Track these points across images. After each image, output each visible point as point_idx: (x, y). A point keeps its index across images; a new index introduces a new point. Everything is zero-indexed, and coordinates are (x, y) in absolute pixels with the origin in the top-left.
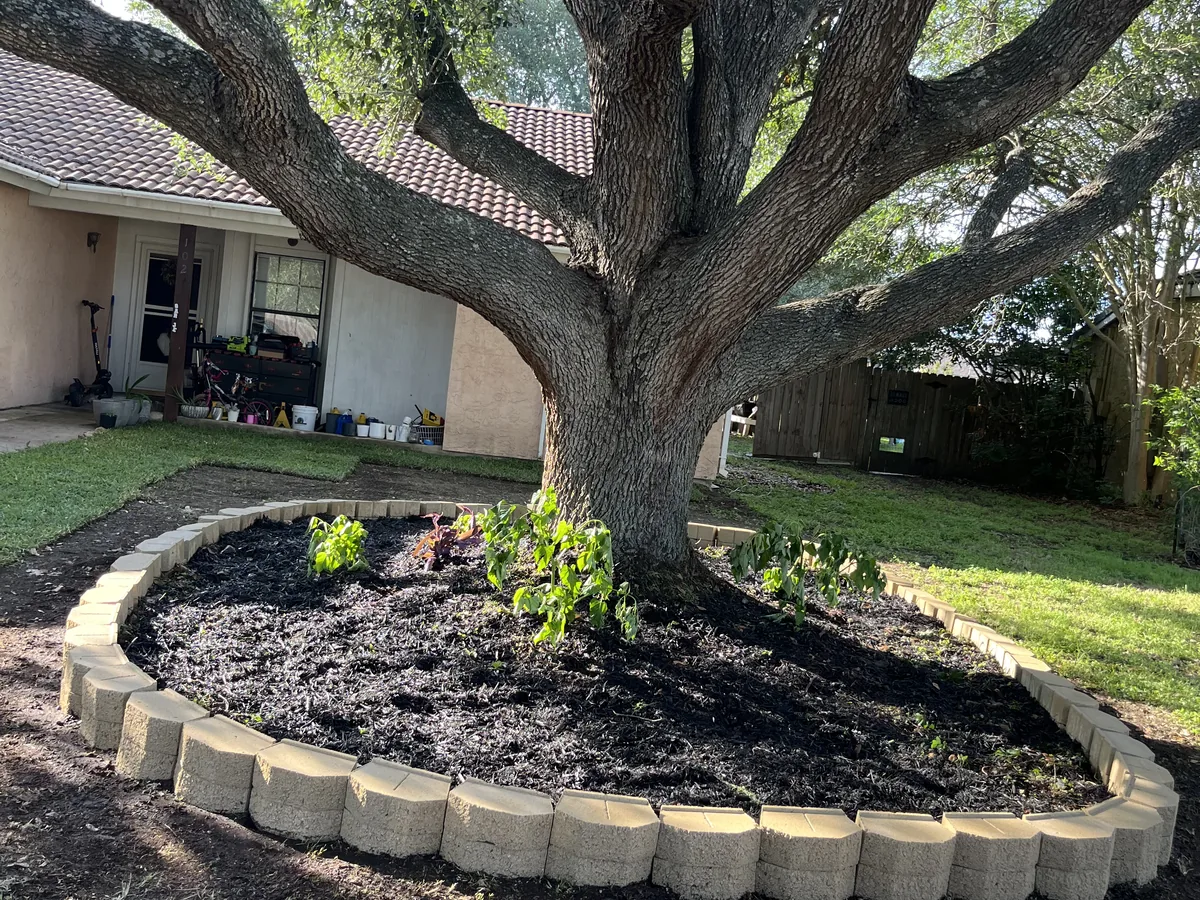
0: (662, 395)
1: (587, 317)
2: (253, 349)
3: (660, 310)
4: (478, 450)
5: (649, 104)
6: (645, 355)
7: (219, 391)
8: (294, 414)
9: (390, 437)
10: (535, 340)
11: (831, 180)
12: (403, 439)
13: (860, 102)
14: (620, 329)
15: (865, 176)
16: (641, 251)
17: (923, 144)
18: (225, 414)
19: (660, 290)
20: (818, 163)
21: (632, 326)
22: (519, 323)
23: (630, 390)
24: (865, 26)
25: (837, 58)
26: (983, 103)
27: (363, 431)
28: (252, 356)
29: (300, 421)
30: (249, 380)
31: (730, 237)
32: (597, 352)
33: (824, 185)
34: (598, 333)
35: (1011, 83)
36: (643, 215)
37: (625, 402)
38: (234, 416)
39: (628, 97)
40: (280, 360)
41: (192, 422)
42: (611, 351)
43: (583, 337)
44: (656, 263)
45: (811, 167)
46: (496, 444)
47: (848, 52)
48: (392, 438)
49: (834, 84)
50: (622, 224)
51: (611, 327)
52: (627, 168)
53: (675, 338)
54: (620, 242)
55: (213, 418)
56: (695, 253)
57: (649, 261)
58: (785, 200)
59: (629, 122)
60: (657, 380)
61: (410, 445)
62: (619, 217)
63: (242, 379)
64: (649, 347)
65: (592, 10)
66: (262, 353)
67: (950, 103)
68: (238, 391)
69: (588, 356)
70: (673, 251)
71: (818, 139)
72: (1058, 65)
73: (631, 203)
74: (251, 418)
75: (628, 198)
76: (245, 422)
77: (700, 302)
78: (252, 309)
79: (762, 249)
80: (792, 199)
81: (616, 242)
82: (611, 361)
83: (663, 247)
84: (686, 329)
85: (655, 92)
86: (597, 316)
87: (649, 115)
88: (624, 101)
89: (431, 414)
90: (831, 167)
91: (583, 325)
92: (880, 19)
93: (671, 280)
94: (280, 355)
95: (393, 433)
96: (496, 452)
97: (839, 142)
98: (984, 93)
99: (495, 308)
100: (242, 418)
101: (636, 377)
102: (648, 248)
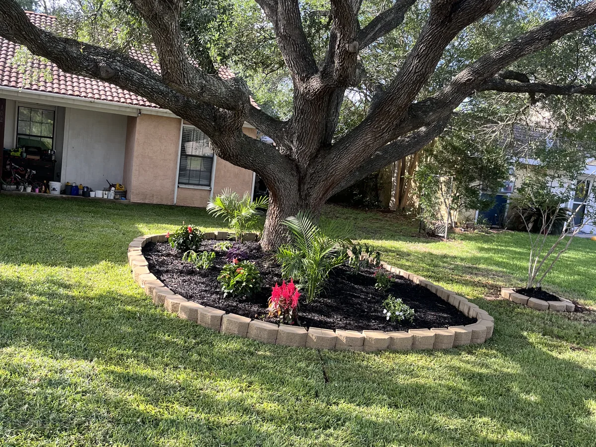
0: (316, 200)
1: (292, 174)
2: (25, 155)
3: (318, 172)
4: (147, 201)
5: (319, 105)
6: (311, 187)
7: (18, 177)
8: (50, 187)
9: (105, 197)
10: (276, 183)
11: (382, 135)
12: (112, 198)
13: (396, 113)
14: (303, 178)
15: (392, 133)
16: (311, 152)
17: (411, 124)
18: (25, 189)
19: (318, 166)
20: (379, 129)
21: (307, 177)
22: (272, 178)
23: (306, 199)
24: (402, 92)
25: (391, 99)
26: (431, 114)
27: (92, 194)
28: (24, 158)
29: (54, 189)
30: (34, 172)
31: (345, 149)
32: (295, 186)
33: (379, 136)
34: (295, 180)
35: (439, 108)
36: (313, 140)
37: (303, 203)
38: (29, 190)
39: (313, 102)
40: (38, 160)
41: (9, 193)
42: (299, 186)
43: (291, 181)
44: (316, 156)
45: (376, 130)
46: (155, 199)
47: (395, 99)
48: (106, 197)
49: (389, 107)
50: (305, 142)
51: (300, 178)
52: (309, 124)
53: (322, 181)
54: (303, 149)
55: (19, 191)
56: (330, 154)
57: (314, 155)
58: (366, 139)
59: (312, 110)
60: (314, 196)
61: (115, 200)
62: (304, 140)
63: (31, 171)
64: (313, 184)
65: (301, 71)
66: (29, 157)
67: (420, 112)
68: (28, 177)
69: (292, 188)
70: (322, 152)
71: (380, 122)
72: (453, 104)
73: (309, 136)
74: (37, 190)
75: (308, 134)
76: (35, 192)
77: (332, 170)
78: (18, 134)
79: (357, 154)
80: (369, 139)
81: (302, 148)
82: (299, 190)
83: (318, 151)
84: (326, 179)
85: (323, 102)
86: (295, 174)
87: (319, 108)
88: (311, 103)
89: (120, 185)
90: (383, 131)
91: (291, 177)
92: (408, 91)
93: (322, 162)
94: (38, 158)
95: (107, 195)
96: (155, 202)
97: (387, 123)
98: (431, 111)
99: (266, 174)
100: (33, 190)
101: (308, 195)
102: (314, 151)
